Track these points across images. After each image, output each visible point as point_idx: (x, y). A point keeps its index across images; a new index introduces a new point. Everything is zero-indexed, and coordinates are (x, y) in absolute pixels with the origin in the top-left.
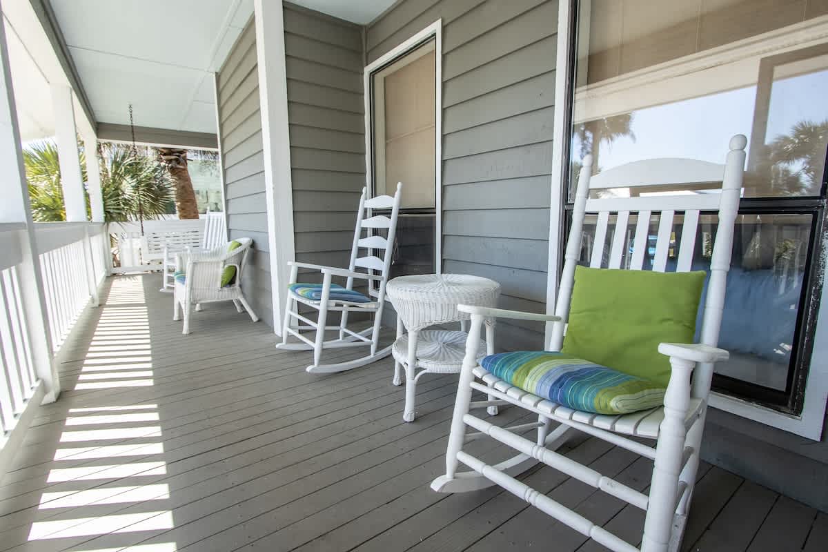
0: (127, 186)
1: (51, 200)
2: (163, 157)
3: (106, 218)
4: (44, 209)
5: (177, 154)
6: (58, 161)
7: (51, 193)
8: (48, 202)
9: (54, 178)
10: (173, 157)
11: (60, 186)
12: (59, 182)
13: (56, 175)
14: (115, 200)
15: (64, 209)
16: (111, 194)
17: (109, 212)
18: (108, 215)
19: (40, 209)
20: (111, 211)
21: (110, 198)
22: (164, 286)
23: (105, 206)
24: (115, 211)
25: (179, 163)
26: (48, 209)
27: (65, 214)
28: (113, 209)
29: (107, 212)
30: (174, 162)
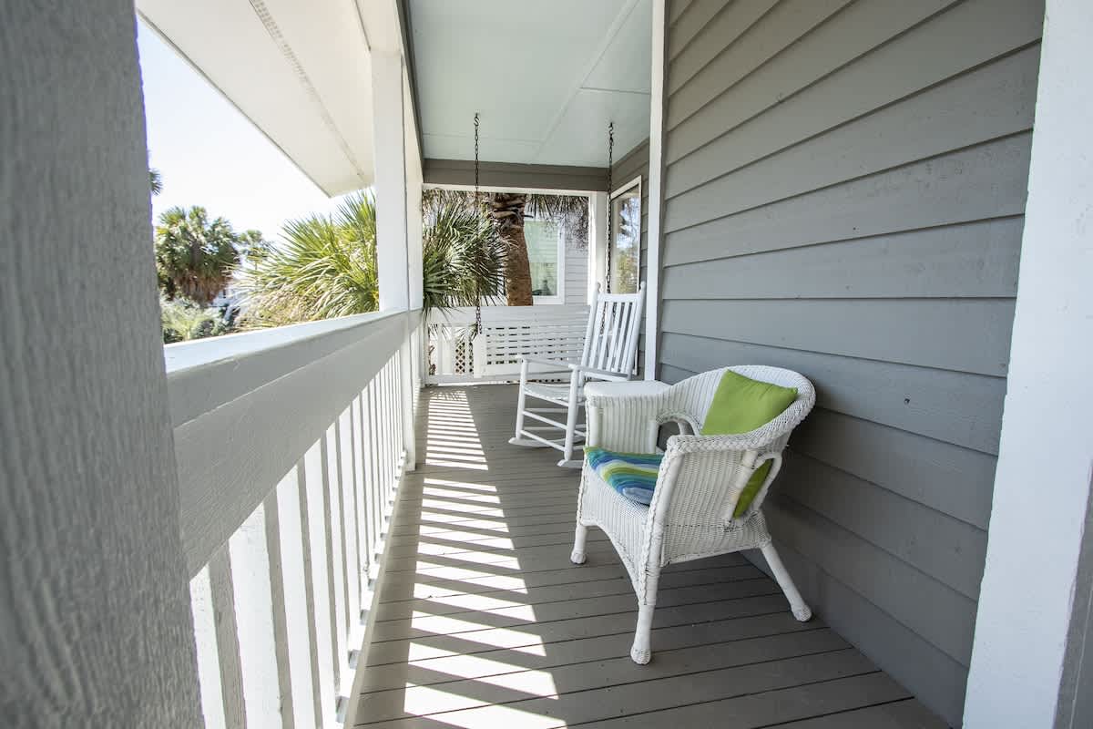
0: (454, 254)
1: (363, 277)
2: (495, 215)
3: (425, 301)
4: (355, 288)
5: (514, 208)
6: (375, 220)
7: (365, 266)
8: (360, 278)
9: (369, 245)
10: (508, 213)
11: (375, 256)
12: (374, 249)
13: (371, 241)
14: (438, 275)
15: (377, 289)
16: (433, 265)
17: (430, 293)
18: (428, 298)
19: (351, 289)
20: (433, 291)
21: (432, 272)
22: (517, 434)
23: (425, 282)
24: (437, 291)
25: (514, 223)
26: (360, 290)
27: (378, 295)
28: (435, 288)
29: (427, 293)
30: (508, 221)
